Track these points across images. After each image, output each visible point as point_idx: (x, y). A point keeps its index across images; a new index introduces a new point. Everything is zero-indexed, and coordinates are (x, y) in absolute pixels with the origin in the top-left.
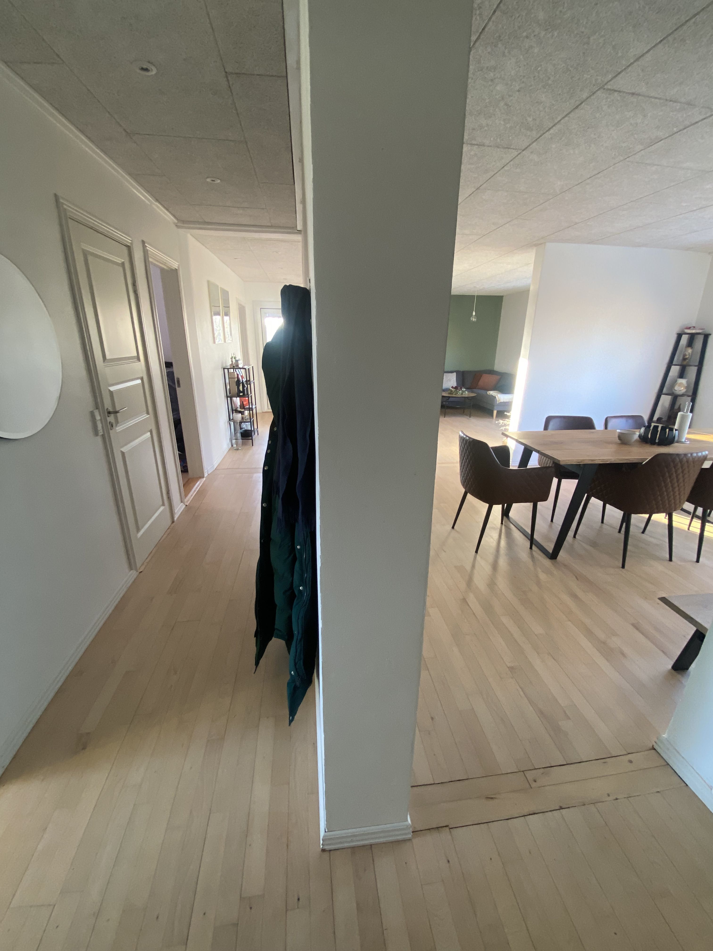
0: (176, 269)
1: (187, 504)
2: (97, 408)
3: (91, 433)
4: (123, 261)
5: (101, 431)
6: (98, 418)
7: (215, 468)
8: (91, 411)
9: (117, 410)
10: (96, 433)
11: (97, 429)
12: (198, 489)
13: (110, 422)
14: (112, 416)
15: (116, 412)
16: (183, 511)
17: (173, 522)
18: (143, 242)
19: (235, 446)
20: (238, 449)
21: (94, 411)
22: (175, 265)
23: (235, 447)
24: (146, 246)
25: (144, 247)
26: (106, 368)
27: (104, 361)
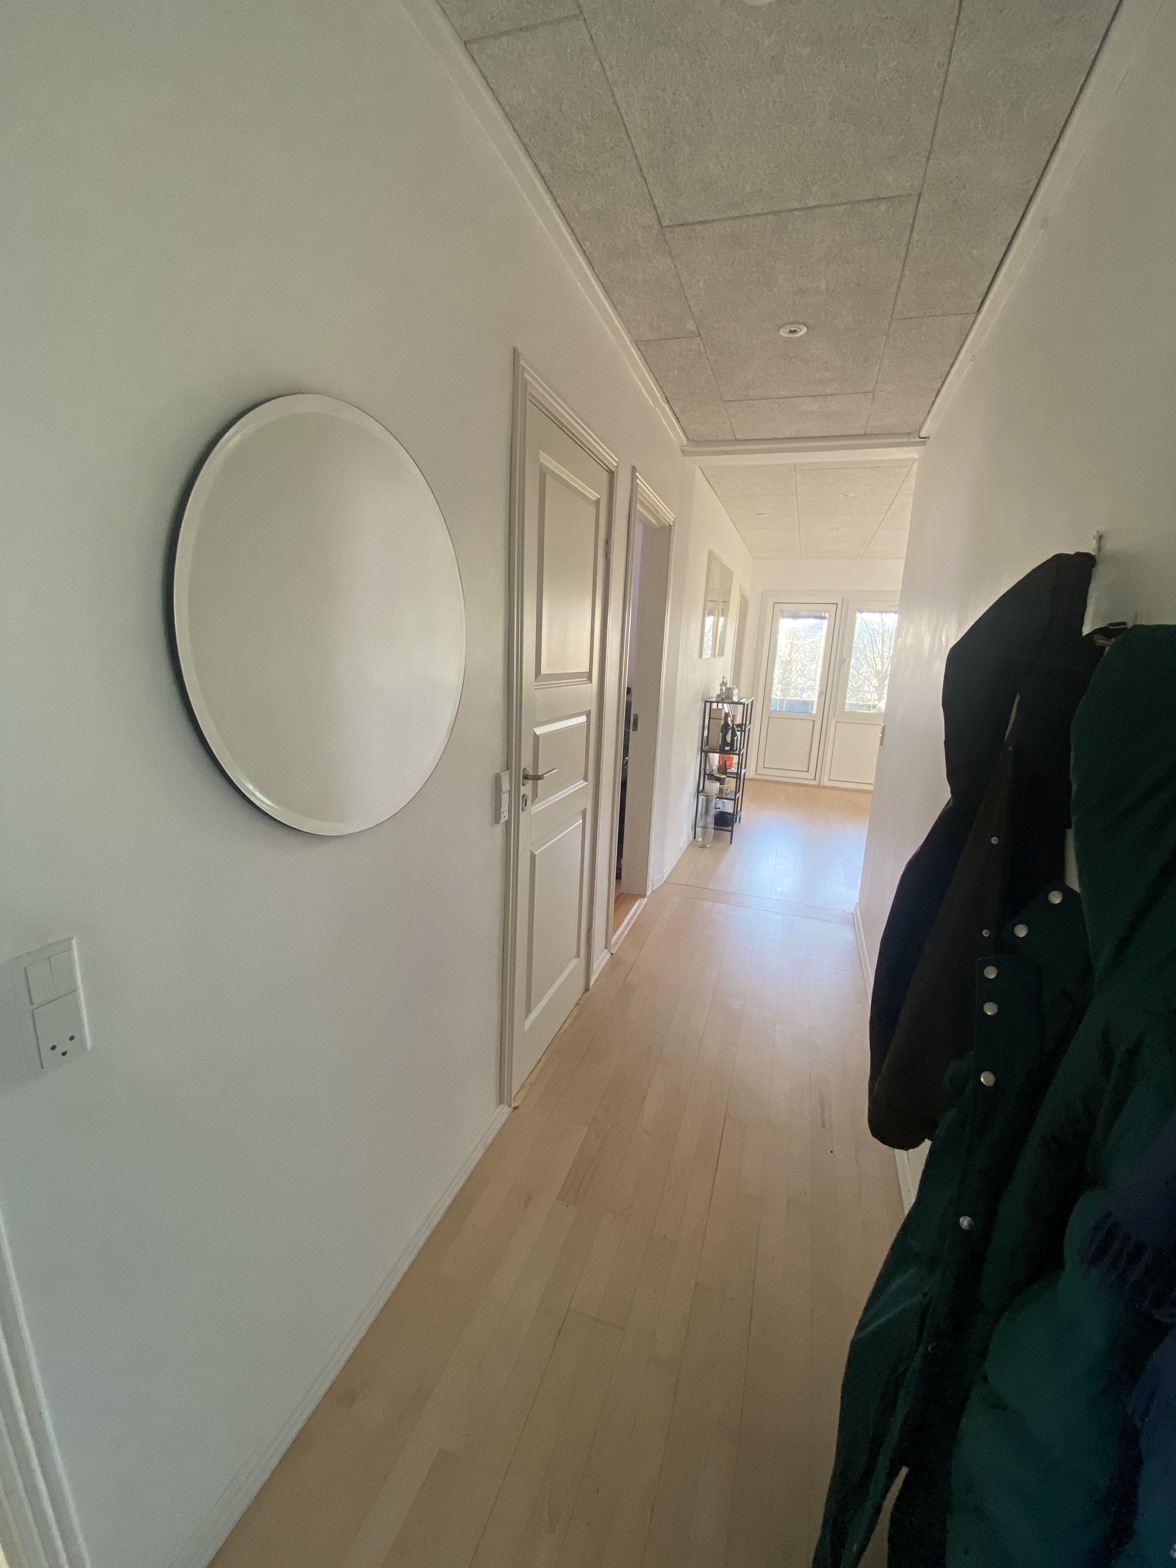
0: (670, 525)
1: (614, 953)
2: (508, 768)
3: (488, 817)
4: (599, 497)
5: (506, 814)
6: (505, 786)
7: (665, 879)
8: (496, 774)
9: (540, 774)
10: (497, 820)
11: (500, 809)
12: (634, 921)
13: (524, 796)
14: (530, 783)
15: (538, 778)
16: (605, 965)
17: (587, 990)
18: (634, 469)
19: (700, 840)
20: (704, 847)
21: (502, 774)
22: (669, 516)
23: (701, 842)
24: (636, 476)
25: (634, 478)
26: (536, 691)
27: (536, 678)
